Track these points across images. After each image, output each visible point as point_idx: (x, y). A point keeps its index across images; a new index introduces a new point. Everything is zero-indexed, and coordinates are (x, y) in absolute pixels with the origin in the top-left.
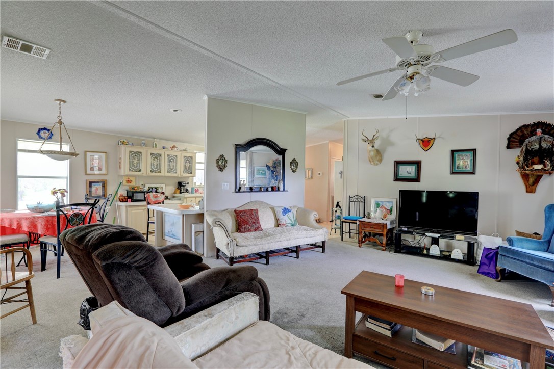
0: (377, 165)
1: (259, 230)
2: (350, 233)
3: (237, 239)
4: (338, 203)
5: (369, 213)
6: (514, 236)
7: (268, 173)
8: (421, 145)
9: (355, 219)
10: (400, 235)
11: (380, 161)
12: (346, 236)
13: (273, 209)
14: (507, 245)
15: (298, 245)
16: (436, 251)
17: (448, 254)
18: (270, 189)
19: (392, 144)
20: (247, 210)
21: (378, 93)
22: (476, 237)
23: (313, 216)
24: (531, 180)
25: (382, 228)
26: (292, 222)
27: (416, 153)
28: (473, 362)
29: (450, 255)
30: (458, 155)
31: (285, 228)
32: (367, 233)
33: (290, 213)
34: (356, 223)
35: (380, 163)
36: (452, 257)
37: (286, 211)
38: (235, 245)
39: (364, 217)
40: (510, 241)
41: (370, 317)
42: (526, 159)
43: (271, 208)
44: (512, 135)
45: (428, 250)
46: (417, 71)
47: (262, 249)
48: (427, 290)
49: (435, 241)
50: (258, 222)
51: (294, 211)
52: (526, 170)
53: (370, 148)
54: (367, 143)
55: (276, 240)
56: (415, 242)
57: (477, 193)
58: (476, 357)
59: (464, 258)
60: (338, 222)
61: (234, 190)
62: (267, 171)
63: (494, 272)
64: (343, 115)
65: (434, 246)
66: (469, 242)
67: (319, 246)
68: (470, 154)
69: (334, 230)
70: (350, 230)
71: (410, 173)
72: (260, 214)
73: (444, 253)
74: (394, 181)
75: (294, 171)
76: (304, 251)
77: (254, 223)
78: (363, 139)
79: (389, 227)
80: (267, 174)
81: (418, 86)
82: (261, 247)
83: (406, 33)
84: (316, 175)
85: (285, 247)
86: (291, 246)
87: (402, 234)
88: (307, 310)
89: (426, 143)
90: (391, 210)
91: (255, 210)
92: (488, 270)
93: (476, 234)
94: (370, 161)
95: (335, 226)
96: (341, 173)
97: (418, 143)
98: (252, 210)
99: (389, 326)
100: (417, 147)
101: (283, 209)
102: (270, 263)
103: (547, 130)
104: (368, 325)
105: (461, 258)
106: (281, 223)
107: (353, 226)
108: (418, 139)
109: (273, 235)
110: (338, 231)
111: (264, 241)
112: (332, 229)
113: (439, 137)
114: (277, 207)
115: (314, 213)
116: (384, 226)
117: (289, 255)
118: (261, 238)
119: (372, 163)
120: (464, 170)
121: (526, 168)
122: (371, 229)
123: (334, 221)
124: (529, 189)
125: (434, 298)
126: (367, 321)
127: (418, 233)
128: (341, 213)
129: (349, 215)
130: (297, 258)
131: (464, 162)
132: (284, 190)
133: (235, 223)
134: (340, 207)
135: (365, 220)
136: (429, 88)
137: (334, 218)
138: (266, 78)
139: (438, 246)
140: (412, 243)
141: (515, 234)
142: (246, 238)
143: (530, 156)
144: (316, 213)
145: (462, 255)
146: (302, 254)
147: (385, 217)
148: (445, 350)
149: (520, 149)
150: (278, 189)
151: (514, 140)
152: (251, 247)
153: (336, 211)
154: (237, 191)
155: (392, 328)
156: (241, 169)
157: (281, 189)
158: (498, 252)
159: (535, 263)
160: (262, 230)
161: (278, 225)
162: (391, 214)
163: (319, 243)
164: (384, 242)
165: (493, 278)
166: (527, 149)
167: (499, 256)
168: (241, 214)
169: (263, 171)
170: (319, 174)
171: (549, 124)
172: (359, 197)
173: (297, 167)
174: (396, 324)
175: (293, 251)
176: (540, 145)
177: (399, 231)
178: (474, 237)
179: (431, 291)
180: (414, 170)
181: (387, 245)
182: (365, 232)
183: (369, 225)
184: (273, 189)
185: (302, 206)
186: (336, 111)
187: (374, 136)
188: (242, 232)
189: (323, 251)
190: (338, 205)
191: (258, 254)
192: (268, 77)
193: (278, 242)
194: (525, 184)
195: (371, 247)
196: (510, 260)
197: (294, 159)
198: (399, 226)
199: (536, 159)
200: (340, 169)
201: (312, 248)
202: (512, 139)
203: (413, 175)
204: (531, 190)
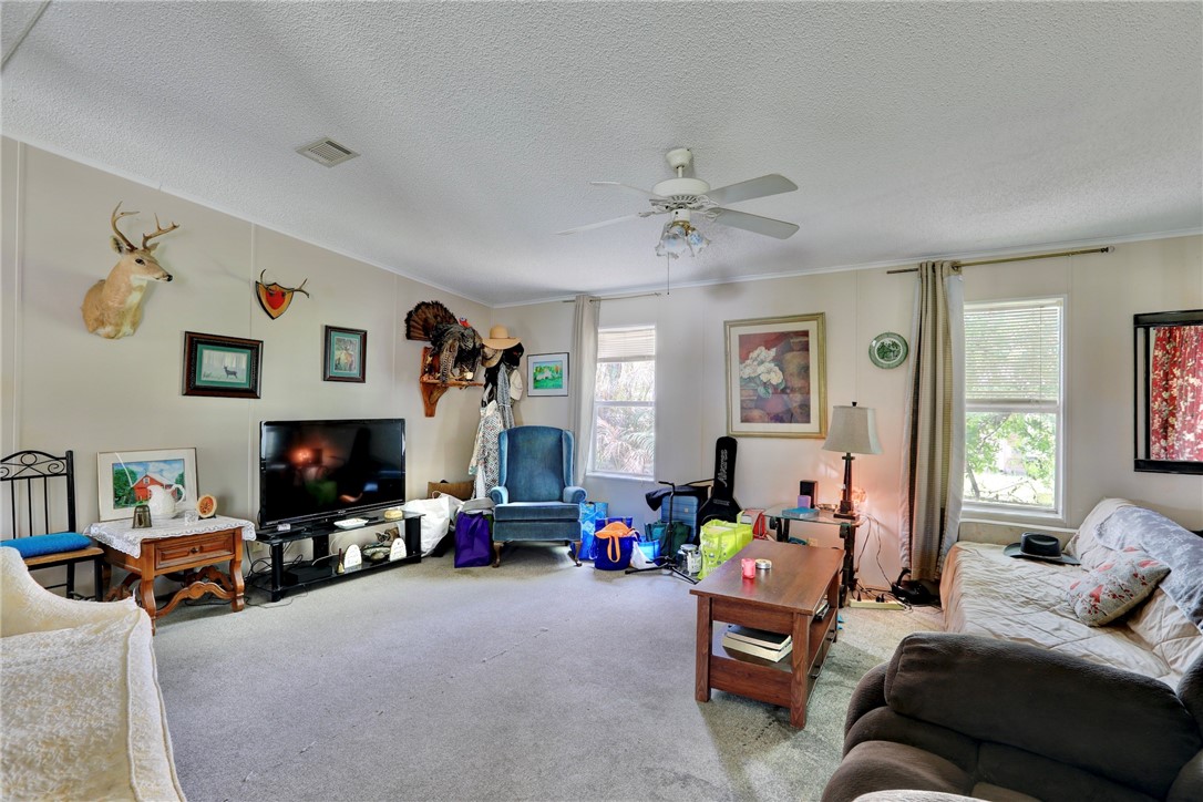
0: (120, 337)
8: (264, 301)
10: (281, 547)
11: (136, 324)
16: (355, 559)
24: (437, 395)
25: (228, 544)
27: (248, 321)
30: (339, 340)
35: (134, 333)
36: (391, 560)
42: (456, 363)
52: (454, 379)
54: (129, 259)
57: (402, 421)
65: (353, 547)
66: (407, 520)
71: (234, 373)
74: (185, 394)
78: (116, 242)
89: (273, 298)
92: (472, 554)
93: (403, 501)
94: (96, 321)
116: (237, 532)
119: (108, 330)
120: (347, 373)
124: (428, 410)
131: (346, 356)
141: (427, 487)
147: (206, 510)
149: (424, 343)
151: (415, 325)
159: (553, 517)
166: (459, 346)
167: (495, 525)
171: (446, 308)
172: (42, 458)
176: (474, 342)
180: (243, 366)
187: (146, 239)
194: (425, 402)
198: (262, 524)
202: (412, 323)
203: (241, 379)
204: (430, 413)
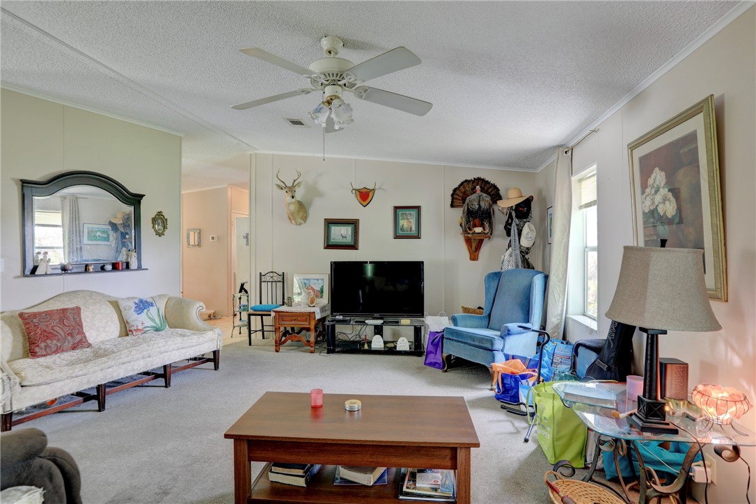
0: (300, 224)
1: (82, 347)
2: (263, 331)
3: (23, 374)
4: (242, 285)
5: (290, 298)
6: (459, 314)
7: (113, 235)
8: (359, 198)
9: (268, 308)
10: (333, 327)
11: (305, 219)
12: (257, 337)
13: (115, 305)
14: (452, 327)
15: (167, 363)
16: (379, 344)
17: (392, 345)
18: (109, 267)
19: (320, 195)
20: (52, 311)
21: (296, 118)
22: (424, 319)
23: (196, 310)
24: (474, 245)
25: (308, 320)
26: (156, 323)
27: (352, 208)
28: (405, 489)
29: (395, 347)
30: (402, 214)
31: (141, 336)
32: (289, 329)
33: (151, 308)
34: (270, 315)
35: (305, 222)
36: (398, 349)
37: (142, 306)
38: (18, 386)
39: (283, 305)
40: (454, 320)
41: (276, 465)
42: (468, 222)
43: (110, 302)
44: (455, 190)
45: (370, 343)
46: (336, 94)
47: (88, 382)
48: (352, 405)
49: (378, 330)
50: (81, 332)
51: (162, 305)
52: (469, 233)
53: (289, 199)
54: (284, 191)
55: (121, 361)
56: (354, 334)
57: (423, 262)
58: (409, 480)
59: (410, 348)
60: (245, 316)
61: (18, 271)
62: (111, 233)
63: (440, 361)
64: (247, 144)
65: (378, 337)
66: (415, 327)
67: (209, 360)
68: (414, 212)
69: (237, 330)
70: (263, 326)
71: (346, 237)
72: (86, 317)
73: (389, 345)
74: (325, 248)
75: (159, 234)
76: (180, 372)
77: (71, 334)
78: (278, 186)
79: (318, 316)
80: (111, 238)
81: (337, 115)
82: (85, 379)
83: (322, 37)
84: (207, 239)
85: (141, 371)
86: (151, 368)
87: (336, 326)
88: (175, 479)
89: (365, 196)
90: (322, 291)
91: (73, 309)
92: (434, 359)
93: (422, 316)
94: (289, 218)
95: (240, 323)
96: (247, 237)
97: (354, 195)
98: (64, 310)
99: (302, 471)
100: (354, 200)
101: (137, 301)
102: (106, 408)
103: (486, 188)
104: (273, 477)
105: (408, 349)
106: (132, 329)
107: (268, 321)
108: (353, 189)
109: (113, 352)
110: (245, 330)
111: (91, 367)
112: (234, 327)
113: (380, 188)
114: (122, 299)
115: (198, 305)
116: (311, 315)
117: (150, 383)
118: (87, 361)
119: (293, 222)
120: (408, 233)
121: (469, 231)
122: (293, 322)
123: (238, 314)
124: (473, 256)
125: (360, 414)
126: (271, 471)
127: (357, 322)
128: (248, 300)
129: (261, 303)
130: (166, 387)
131: (407, 223)
132: (140, 268)
133: (20, 338)
134: (246, 292)
135: (284, 308)
136: (352, 120)
137: (237, 309)
138: (91, 58)
139: (382, 336)
140: (350, 336)
141: (461, 310)
142: (47, 367)
143: (472, 217)
144: (202, 304)
145: (408, 344)
146: (174, 380)
147: (312, 302)
148: (375, 483)
149: (462, 209)
150: (128, 266)
151: (457, 197)
152: (59, 384)
153: (240, 298)
154: (28, 272)
155: (305, 472)
156: (37, 229)
157: (134, 265)
158: (443, 335)
159: (476, 343)
160: (89, 345)
161: (126, 330)
162: (322, 297)
163: (208, 354)
164: (312, 339)
165: (439, 368)
166: (468, 209)
167: (445, 340)
168: (35, 320)
169: (103, 232)
170: (213, 238)
171: (487, 181)
172: (275, 275)
173: (165, 227)
174: (312, 466)
175: (157, 376)
176: (479, 204)
177: (332, 321)
178: (422, 319)
179: (357, 405)
180: (350, 233)
181: (317, 342)
182: (285, 328)
183: (289, 316)
184: (115, 267)
185: (177, 294)
186: (234, 137)
187: (295, 181)
188: (38, 357)
189: (216, 368)
190: (242, 289)
191: (79, 394)
192: (95, 57)
193: (124, 364)
194: (469, 250)
195: (294, 349)
196: (454, 342)
197: (160, 214)
198: (332, 314)
199: (477, 221)
200: (245, 230)
201: (196, 364)
202: (455, 196)
203: (349, 240)
204: (474, 257)
